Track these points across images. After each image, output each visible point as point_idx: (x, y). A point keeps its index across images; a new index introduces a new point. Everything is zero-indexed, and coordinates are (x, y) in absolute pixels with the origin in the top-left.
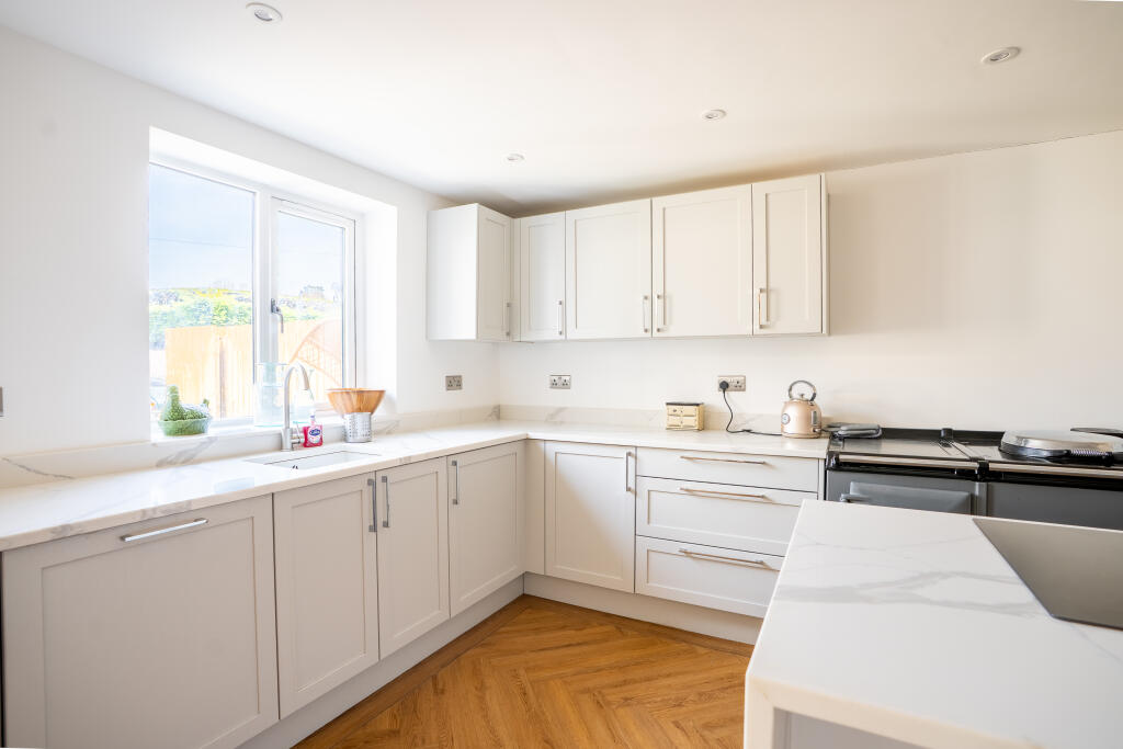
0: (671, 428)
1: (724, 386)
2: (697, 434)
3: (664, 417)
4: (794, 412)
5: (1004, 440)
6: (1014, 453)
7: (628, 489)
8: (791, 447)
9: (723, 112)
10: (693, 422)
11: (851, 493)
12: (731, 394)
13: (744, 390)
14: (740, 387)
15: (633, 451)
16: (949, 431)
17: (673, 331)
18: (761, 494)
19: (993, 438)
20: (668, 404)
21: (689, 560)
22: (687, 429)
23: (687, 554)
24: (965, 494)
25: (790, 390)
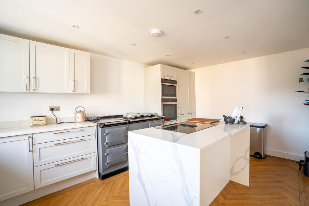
0: (34, 126)
1: (52, 109)
2: (45, 126)
3: (31, 122)
4: (79, 115)
5: (123, 116)
6: (126, 118)
7: (30, 151)
8: (79, 125)
9: (79, 27)
10: (43, 122)
11: (106, 132)
12: (55, 112)
13: (59, 110)
14: (58, 109)
15: (31, 136)
16: (110, 116)
17: (40, 90)
18: (81, 139)
19: (121, 116)
20: (32, 117)
21: (58, 167)
22: (41, 125)
23: (57, 165)
24: (126, 127)
25: (76, 109)
